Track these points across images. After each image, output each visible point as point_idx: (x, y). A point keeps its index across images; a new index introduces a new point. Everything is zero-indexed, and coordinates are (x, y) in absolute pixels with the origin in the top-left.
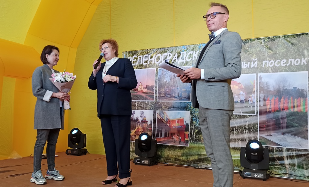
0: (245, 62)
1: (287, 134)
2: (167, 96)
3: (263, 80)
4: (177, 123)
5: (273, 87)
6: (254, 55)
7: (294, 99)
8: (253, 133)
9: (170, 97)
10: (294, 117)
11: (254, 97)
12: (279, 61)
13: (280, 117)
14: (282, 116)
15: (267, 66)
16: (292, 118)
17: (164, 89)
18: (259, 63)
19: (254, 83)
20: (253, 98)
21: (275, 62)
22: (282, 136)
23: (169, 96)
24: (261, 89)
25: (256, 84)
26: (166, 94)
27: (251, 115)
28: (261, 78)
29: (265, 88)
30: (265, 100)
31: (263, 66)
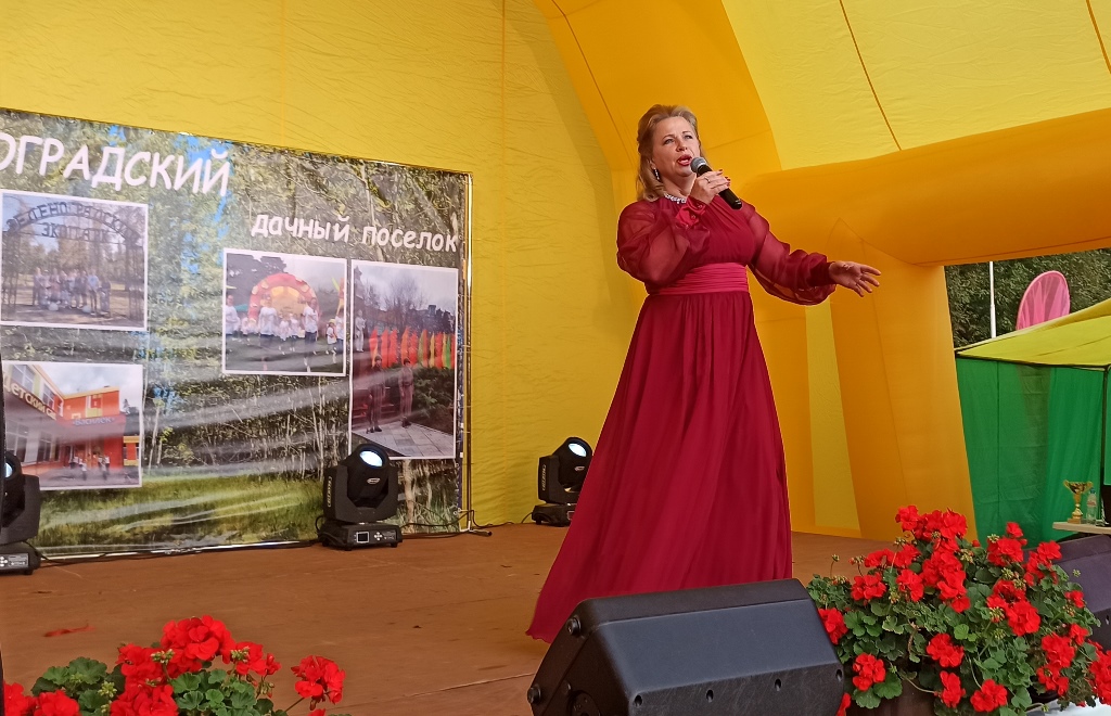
0: (317, 223)
1: (413, 425)
2: (46, 307)
3: (363, 279)
4: (93, 406)
5: (387, 301)
6: (342, 206)
7: (429, 336)
8: (336, 426)
9: (60, 310)
10: (428, 381)
11: (340, 327)
12: (401, 233)
13: (400, 382)
14: (404, 378)
15: (373, 243)
16: (424, 383)
17: (29, 277)
18: (353, 230)
19: (342, 287)
20: (338, 328)
21: (391, 233)
22: (403, 430)
23: (54, 306)
24: (359, 303)
25: (345, 290)
26: (39, 299)
27: (333, 378)
28: (358, 273)
29: (367, 303)
30: (366, 336)
31: (364, 242)
